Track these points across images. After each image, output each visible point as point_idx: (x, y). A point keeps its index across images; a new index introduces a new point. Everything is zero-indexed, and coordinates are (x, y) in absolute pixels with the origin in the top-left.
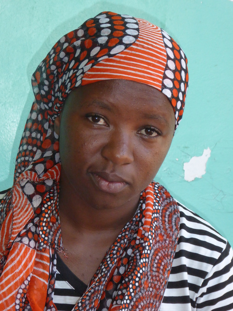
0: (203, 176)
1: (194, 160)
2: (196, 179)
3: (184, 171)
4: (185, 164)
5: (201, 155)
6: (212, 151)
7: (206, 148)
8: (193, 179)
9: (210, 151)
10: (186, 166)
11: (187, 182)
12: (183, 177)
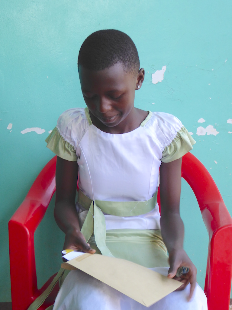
0: (162, 81)
1: (157, 72)
3: (152, 78)
4: (152, 75)
5: (161, 69)
6: (167, 67)
7: (164, 66)
8: (157, 83)
9: (166, 67)
11: (154, 84)
12: (152, 82)
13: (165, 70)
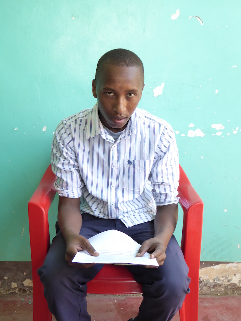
0: (161, 95)
1: (158, 87)
2: (158, 96)
3: (153, 92)
5: (161, 85)
6: (165, 84)
10: (154, 90)
12: (153, 95)
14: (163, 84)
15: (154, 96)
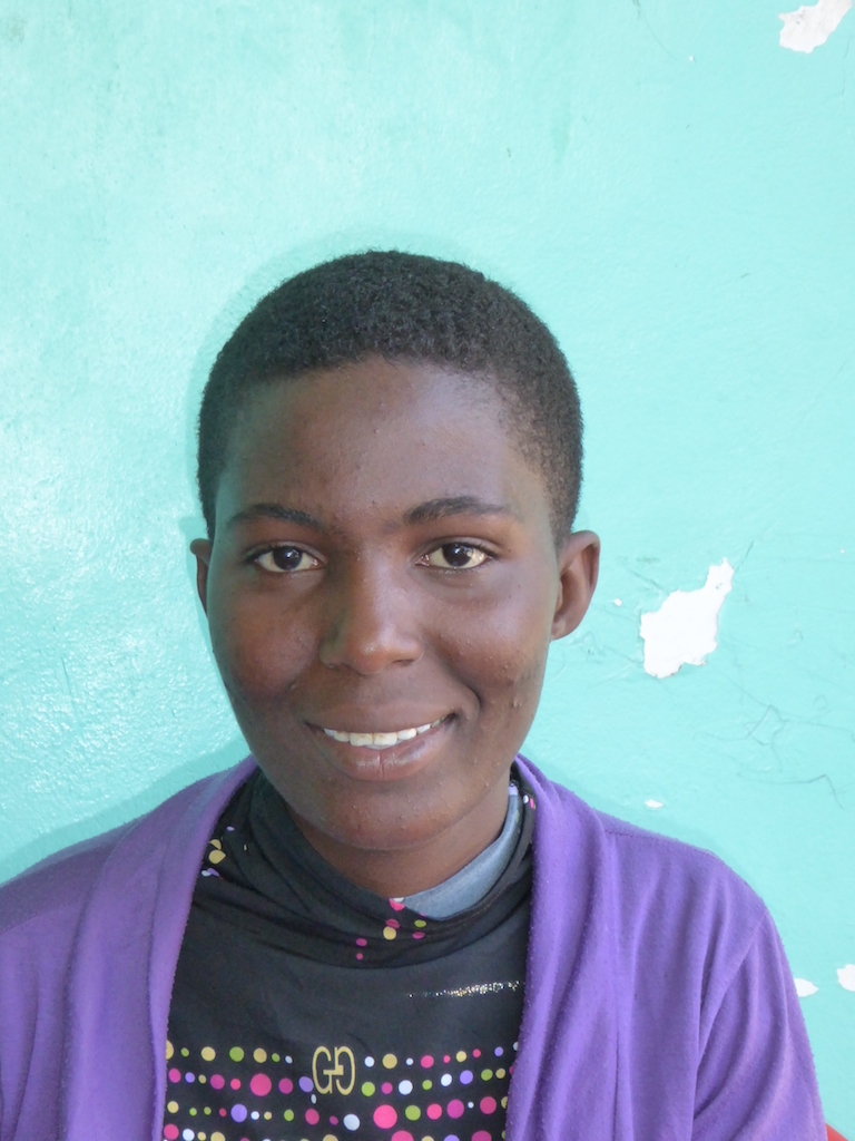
0: (707, 660)
2: (684, 670)
3: (643, 640)
4: (644, 618)
6: (737, 571)
7: (718, 564)
8: (675, 670)
9: (731, 572)
11: (655, 678)
12: (640, 663)
13: (727, 588)
14: (721, 576)
15: (649, 668)
